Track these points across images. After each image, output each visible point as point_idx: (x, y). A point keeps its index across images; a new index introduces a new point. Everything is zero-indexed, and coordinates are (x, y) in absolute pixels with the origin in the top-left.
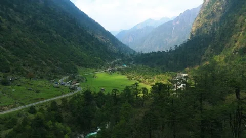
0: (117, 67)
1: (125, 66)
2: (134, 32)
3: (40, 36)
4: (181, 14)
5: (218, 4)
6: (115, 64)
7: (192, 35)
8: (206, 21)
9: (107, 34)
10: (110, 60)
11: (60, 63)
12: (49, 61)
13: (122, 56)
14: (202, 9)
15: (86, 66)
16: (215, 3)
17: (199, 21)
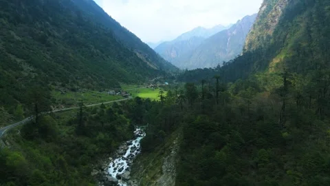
0: (159, 84)
1: (167, 83)
2: (178, 45)
3: (79, 51)
4: (239, 21)
5: (273, 14)
6: (156, 81)
7: (244, 50)
8: (259, 33)
9: (145, 48)
10: (151, 77)
11: (103, 78)
12: (94, 76)
13: (164, 73)
14: (257, 19)
15: (128, 82)
16: (270, 13)
17: (252, 33)
